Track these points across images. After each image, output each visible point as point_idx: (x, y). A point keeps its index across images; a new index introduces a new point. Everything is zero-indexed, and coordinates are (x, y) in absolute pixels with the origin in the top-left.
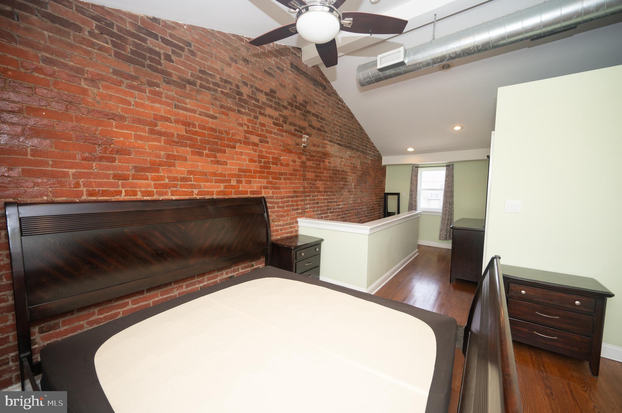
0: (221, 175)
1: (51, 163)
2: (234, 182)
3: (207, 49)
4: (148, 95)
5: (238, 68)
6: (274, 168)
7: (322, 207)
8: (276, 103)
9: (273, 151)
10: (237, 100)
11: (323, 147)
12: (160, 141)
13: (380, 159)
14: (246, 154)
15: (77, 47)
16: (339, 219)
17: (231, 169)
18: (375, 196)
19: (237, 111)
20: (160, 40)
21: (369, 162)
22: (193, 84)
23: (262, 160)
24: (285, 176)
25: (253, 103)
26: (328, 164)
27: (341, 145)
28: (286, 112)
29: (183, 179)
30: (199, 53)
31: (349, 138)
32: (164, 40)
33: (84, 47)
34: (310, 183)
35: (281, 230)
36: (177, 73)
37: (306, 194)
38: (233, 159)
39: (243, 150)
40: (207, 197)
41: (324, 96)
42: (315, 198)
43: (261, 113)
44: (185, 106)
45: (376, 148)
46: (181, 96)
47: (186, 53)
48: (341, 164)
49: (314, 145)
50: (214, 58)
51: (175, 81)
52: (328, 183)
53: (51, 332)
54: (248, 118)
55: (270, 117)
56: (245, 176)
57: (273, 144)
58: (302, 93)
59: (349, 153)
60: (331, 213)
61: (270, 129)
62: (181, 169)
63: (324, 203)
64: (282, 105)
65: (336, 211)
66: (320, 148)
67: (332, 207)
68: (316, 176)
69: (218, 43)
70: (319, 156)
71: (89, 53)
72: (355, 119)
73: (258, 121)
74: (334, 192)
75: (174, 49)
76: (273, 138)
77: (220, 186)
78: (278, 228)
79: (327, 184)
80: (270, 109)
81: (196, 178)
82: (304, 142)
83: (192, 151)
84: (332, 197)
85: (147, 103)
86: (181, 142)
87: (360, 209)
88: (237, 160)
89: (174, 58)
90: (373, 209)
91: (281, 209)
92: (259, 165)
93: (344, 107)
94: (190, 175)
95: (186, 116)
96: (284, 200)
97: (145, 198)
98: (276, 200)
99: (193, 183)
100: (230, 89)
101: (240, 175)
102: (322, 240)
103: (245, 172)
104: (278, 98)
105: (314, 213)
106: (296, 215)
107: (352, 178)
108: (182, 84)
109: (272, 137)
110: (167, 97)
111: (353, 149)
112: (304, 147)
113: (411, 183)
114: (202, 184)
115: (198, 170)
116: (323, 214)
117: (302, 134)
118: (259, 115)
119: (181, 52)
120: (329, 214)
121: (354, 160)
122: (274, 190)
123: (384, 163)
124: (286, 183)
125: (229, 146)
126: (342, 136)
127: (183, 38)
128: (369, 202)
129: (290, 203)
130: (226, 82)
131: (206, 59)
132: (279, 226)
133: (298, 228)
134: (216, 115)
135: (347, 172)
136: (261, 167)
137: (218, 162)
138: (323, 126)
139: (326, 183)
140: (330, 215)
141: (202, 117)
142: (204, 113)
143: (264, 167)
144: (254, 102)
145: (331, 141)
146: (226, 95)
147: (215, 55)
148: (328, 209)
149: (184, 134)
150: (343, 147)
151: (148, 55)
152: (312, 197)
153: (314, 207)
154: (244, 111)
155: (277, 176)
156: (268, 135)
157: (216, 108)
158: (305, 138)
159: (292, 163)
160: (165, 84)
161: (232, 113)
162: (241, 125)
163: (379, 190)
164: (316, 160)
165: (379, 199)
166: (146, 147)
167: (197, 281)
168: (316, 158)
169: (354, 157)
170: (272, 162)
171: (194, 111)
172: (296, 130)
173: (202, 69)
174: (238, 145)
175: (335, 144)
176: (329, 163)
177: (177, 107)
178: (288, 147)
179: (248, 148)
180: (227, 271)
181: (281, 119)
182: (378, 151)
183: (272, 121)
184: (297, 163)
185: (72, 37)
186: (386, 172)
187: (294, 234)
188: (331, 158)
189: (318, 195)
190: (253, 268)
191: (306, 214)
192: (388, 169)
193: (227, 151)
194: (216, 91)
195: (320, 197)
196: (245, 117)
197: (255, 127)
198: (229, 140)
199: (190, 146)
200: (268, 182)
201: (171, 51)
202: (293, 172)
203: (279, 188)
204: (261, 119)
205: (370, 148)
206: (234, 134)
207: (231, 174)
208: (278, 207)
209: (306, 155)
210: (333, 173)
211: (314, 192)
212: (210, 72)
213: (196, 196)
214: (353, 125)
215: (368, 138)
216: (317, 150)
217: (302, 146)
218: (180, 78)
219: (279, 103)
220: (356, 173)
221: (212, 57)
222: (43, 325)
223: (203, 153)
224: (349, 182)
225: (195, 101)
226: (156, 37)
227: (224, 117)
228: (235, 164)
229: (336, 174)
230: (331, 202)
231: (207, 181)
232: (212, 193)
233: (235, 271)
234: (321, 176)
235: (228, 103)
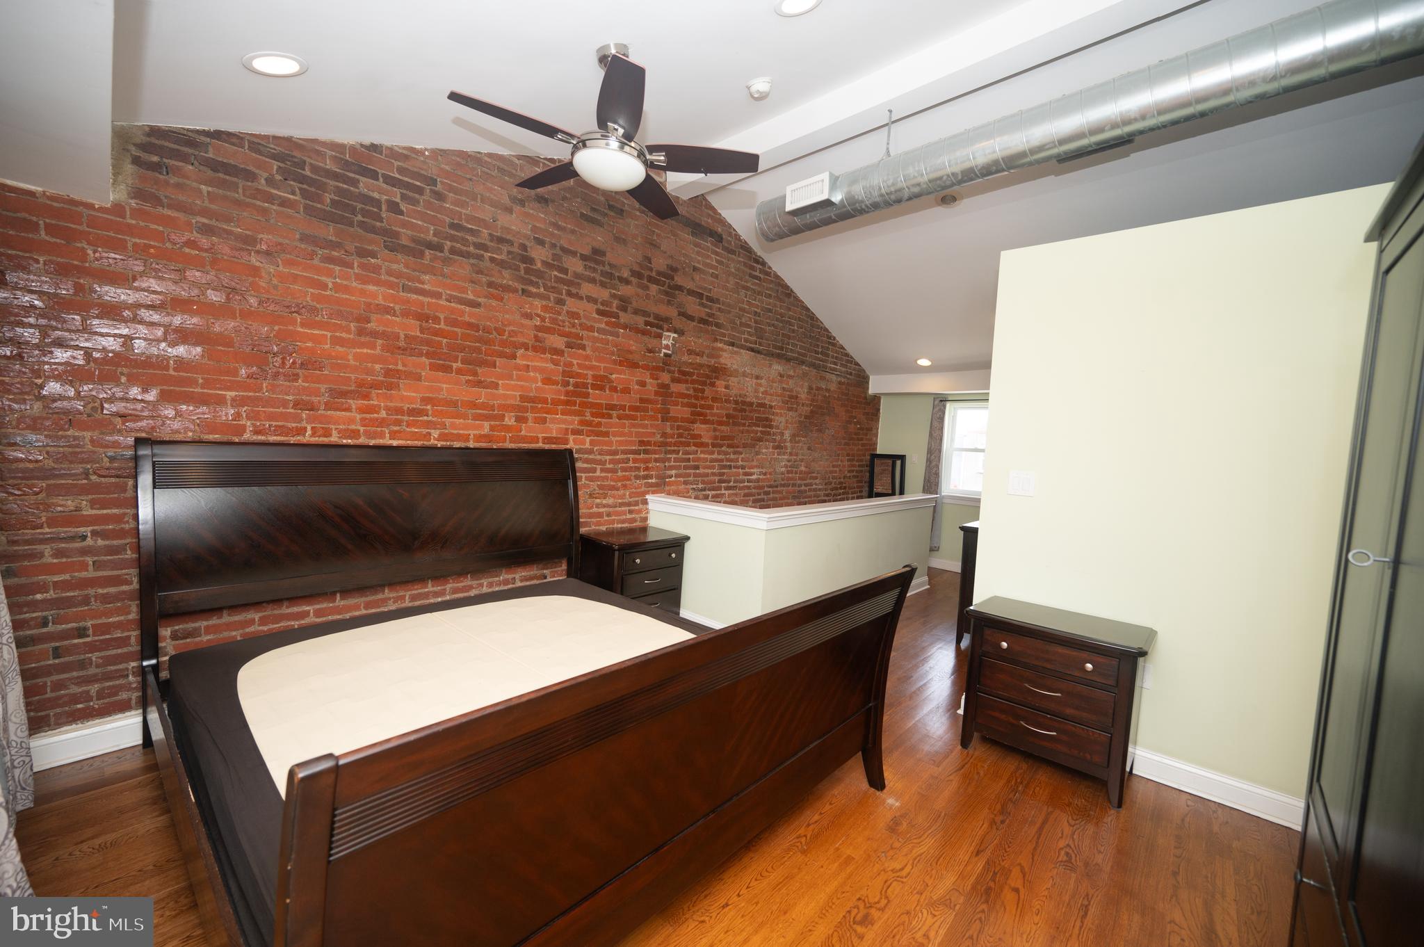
0: (484, 406)
1: (201, 381)
2: (510, 420)
3: (467, 186)
4: (356, 271)
5: (527, 215)
6: (595, 396)
7: (707, 475)
8: (603, 274)
9: (594, 363)
10: (522, 272)
11: (711, 356)
12: (373, 347)
13: (863, 380)
14: (536, 369)
15: (248, 205)
16: (750, 504)
17: (505, 397)
18: (848, 460)
19: (520, 292)
20: (381, 180)
21: (833, 387)
22: (439, 248)
23: (571, 380)
24: (621, 412)
25: (555, 276)
26: (724, 390)
27: (759, 352)
28: (625, 290)
29: (412, 412)
30: (451, 195)
31: (780, 337)
32: (389, 180)
33: (258, 203)
34: (679, 427)
35: (609, 515)
36: (409, 232)
37: (669, 448)
38: (510, 377)
39: (532, 361)
40: (457, 445)
41: (717, 254)
42: (691, 457)
43: (569, 294)
44: (421, 286)
45: (852, 357)
46: (414, 270)
47: (427, 196)
48: (756, 391)
49: (690, 352)
50: (479, 200)
51: (404, 246)
52: (723, 428)
53: (188, 640)
54: (544, 303)
55: (590, 299)
56: (534, 410)
57: (595, 350)
58: (665, 253)
59: (777, 367)
60: (727, 488)
61: (589, 323)
62: (409, 394)
63: (713, 467)
64: (618, 277)
65: (742, 485)
66: (705, 358)
67: (733, 478)
68: (693, 413)
69: (488, 174)
70: (703, 374)
71: (265, 212)
72: (797, 299)
73: (565, 308)
74: (738, 447)
75: (405, 192)
76: (595, 340)
77: (482, 427)
78: (601, 510)
79: (719, 430)
80: (590, 285)
81: (437, 410)
82: (667, 347)
83: (430, 364)
84: (732, 456)
85: (354, 284)
86: (410, 348)
87: (806, 485)
88: (519, 379)
89: (403, 207)
90: (841, 488)
91: (609, 475)
92: (563, 389)
93: (768, 274)
94: (426, 405)
95: (422, 304)
96: (618, 457)
97: (345, 441)
98: (599, 457)
99: (430, 418)
100: (509, 253)
101: (523, 407)
102: (688, 538)
103: (534, 402)
104: (609, 264)
105: (687, 487)
106: (643, 489)
107: (784, 421)
108: (417, 249)
109: (594, 337)
110: (389, 273)
111: (788, 360)
112: (666, 355)
113: (931, 435)
114: (448, 421)
115: (441, 397)
116: (709, 490)
117: (661, 331)
118: (566, 298)
119: (417, 196)
120: (723, 492)
121: (791, 382)
122: (596, 438)
123: (872, 389)
124: (624, 426)
125: (502, 355)
126: (760, 333)
127: (423, 172)
128: (831, 472)
129: (631, 464)
130: (501, 240)
131: (463, 204)
132: (604, 506)
133: (647, 513)
134: (480, 300)
135: (771, 407)
136: (567, 393)
137: (479, 384)
138: (714, 314)
139: (719, 427)
140: (726, 492)
141: (453, 305)
142: (455, 297)
143: (574, 394)
144: (556, 273)
145: (732, 344)
146: (502, 264)
147: (482, 195)
148: (720, 481)
149: (418, 334)
150: (762, 356)
151: (359, 206)
152: (682, 454)
153: (689, 475)
154: (535, 290)
155: (604, 411)
156: (585, 333)
157: (479, 289)
158: (668, 339)
159: (636, 387)
160: (386, 251)
161: (511, 295)
162: (528, 316)
163: (860, 447)
164: (693, 382)
165: (859, 466)
166: (350, 357)
167: (431, 592)
168: (695, 377)
169: (790, 377)
170: (592, 384)
171: (438, 295)
172: (647, 323)
173: (455, 222)
174: (520, 352)
175: (742, 350)
176: (727, 387)
177: (405, 288)
178: (630, 357)
179: (541, 358)
180: (490, 580)
181: (615, 303)
182: (857, 364)
183: (596, 307)
184: (649, 387)
185: (240, 191)
186: (879, 410)
187: (638, 524)
188: (732, 378)
189: (697, 451)
190: (545, 581)
191: (667, 488)
192: (883, 402)
193: (498, 364)
194: (480, 257)
195: (702, 456)
196: (537, 303)
197: (556, 319)
198: (504, 343)
199: (428, 355)
200: (582, 423)
201: (399, 196)
202: (638, 404)
203: (606, 434)
204: (572, 305)
205: (836, 358)
206: (512, 334)
207: (504, 405)
208: (602, 470)
209: (669, 371)
210: (735, 409)
211: (688, 445)
212: (470, 226)
213: (436, 442)
214: (789, 309)
215: (830, 337)
216: (698, 361)
217: (662, 355)
218: (414, 240)
219: (611, 273)
220: (796, 408)
221: (475, 199)
222: (177, 628)
223: (451, 367)
224: (778, 427)
225: (441, 278)
226: (374, 175)
227: (494, 303)
228: (514, 388)
229: (745, 411)
230: (730, 467)
231: (458, 416)
232: (467, 438)
233: (506, 582)
234: (707, 413)
235: (504, 278)
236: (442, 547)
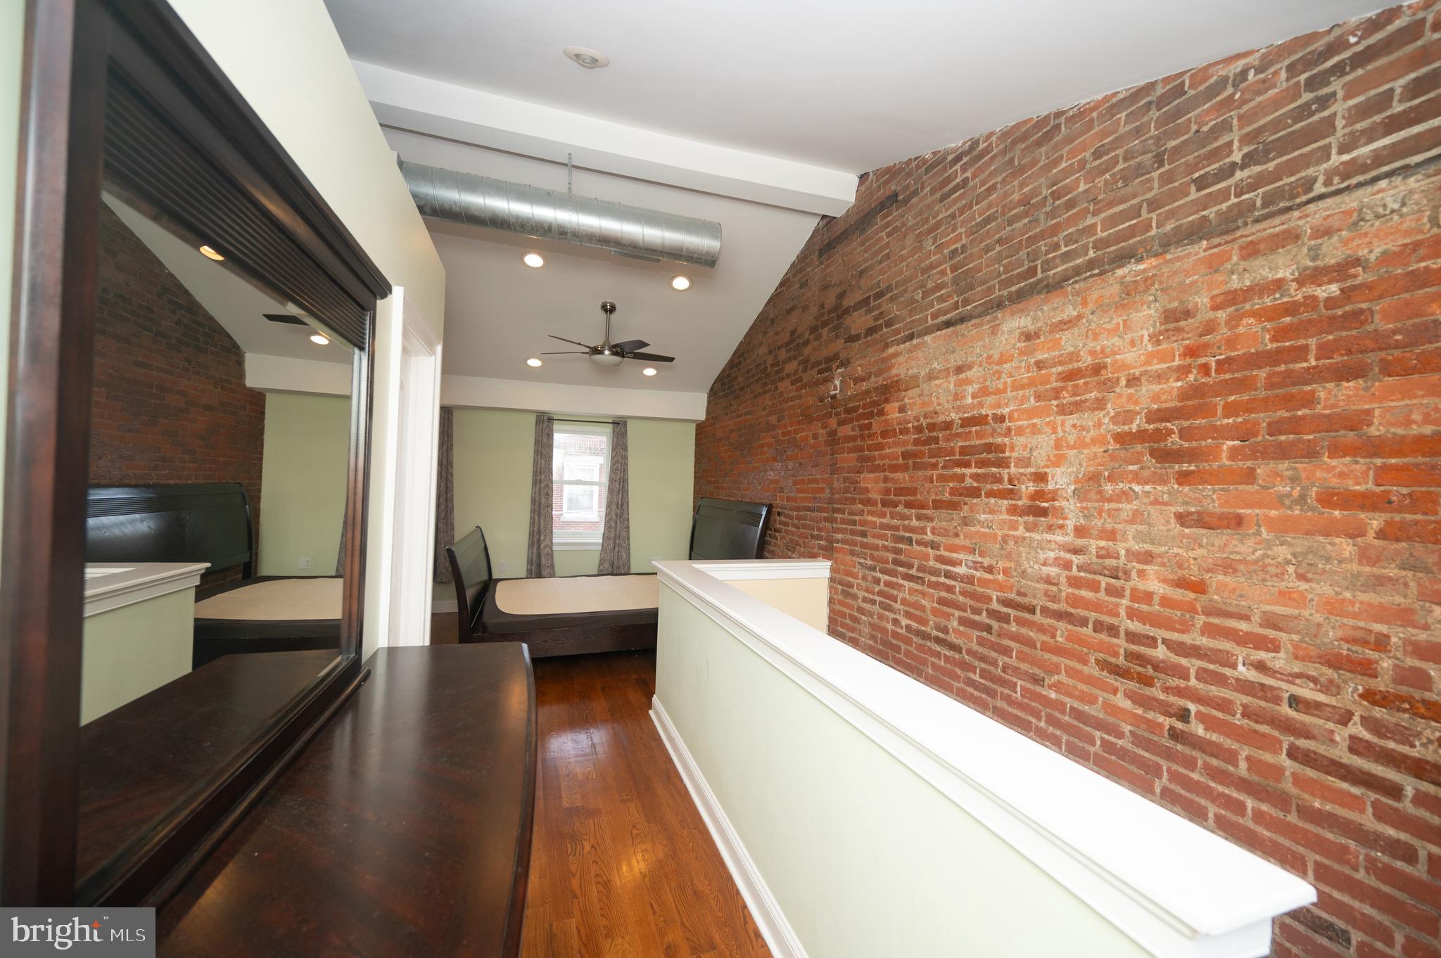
7: (876, 548)
26: (898, 415)
34: (845, 480)
42: (857, 518)
43: (779, 380)
49: (855, 381)
52: (895, 475)
54: (771, 394)
55: (787, 376)
58: (837, 284)
61: (786, 397)
63: (884, 537)
65: (933, 579)
66: (873, 379)
70: (868, 403)
73: (779, 391)
74: (923, 507)
76: (791, 408)
79: (892, 479)
81: (740, 481)
82: (836, 387)
84: (915, 523)
86: (736, 447)
91: (796, 530)
96: (802, 513)
98: (791, 513)
105: (854, 559)
106: (816, 550)
112: (834, 397)
116: (879, 571)
117: (830, 373)
118: (778, 384)
125: (756, 440)
129: (808, 522)
130: (758, 366)
134: (752, 409)
139: (892, 475)
140: (907, 584)
142: (746, 412)
144: (775, 368)
145: (913, 337)
149: (738, 439)
152: (847, 514)
153: (855, 544)
158: (837, 378)
164: (859, 418)
168: (861, 411)
171: (742, 415)
172: (818, 373)
175: (927, 337)
176: (902, 409)
177: (737, 416)
178: (809, 412)
179: (769, 435)
181: (802, 367)
183: (790, 380)
184: (822, 438)
188: (909, 392)
191: (833, 555)
195: (869, 518)
197: (775, 403)
198: (757, 432)
208: (791, 525)
210: (916, 442)
224: (1026, 462)
225: (743, 404)
227: (755, 408)
229: (936, 440)
230: (910, 541)
234: (875, 456)
235: (758, 389)
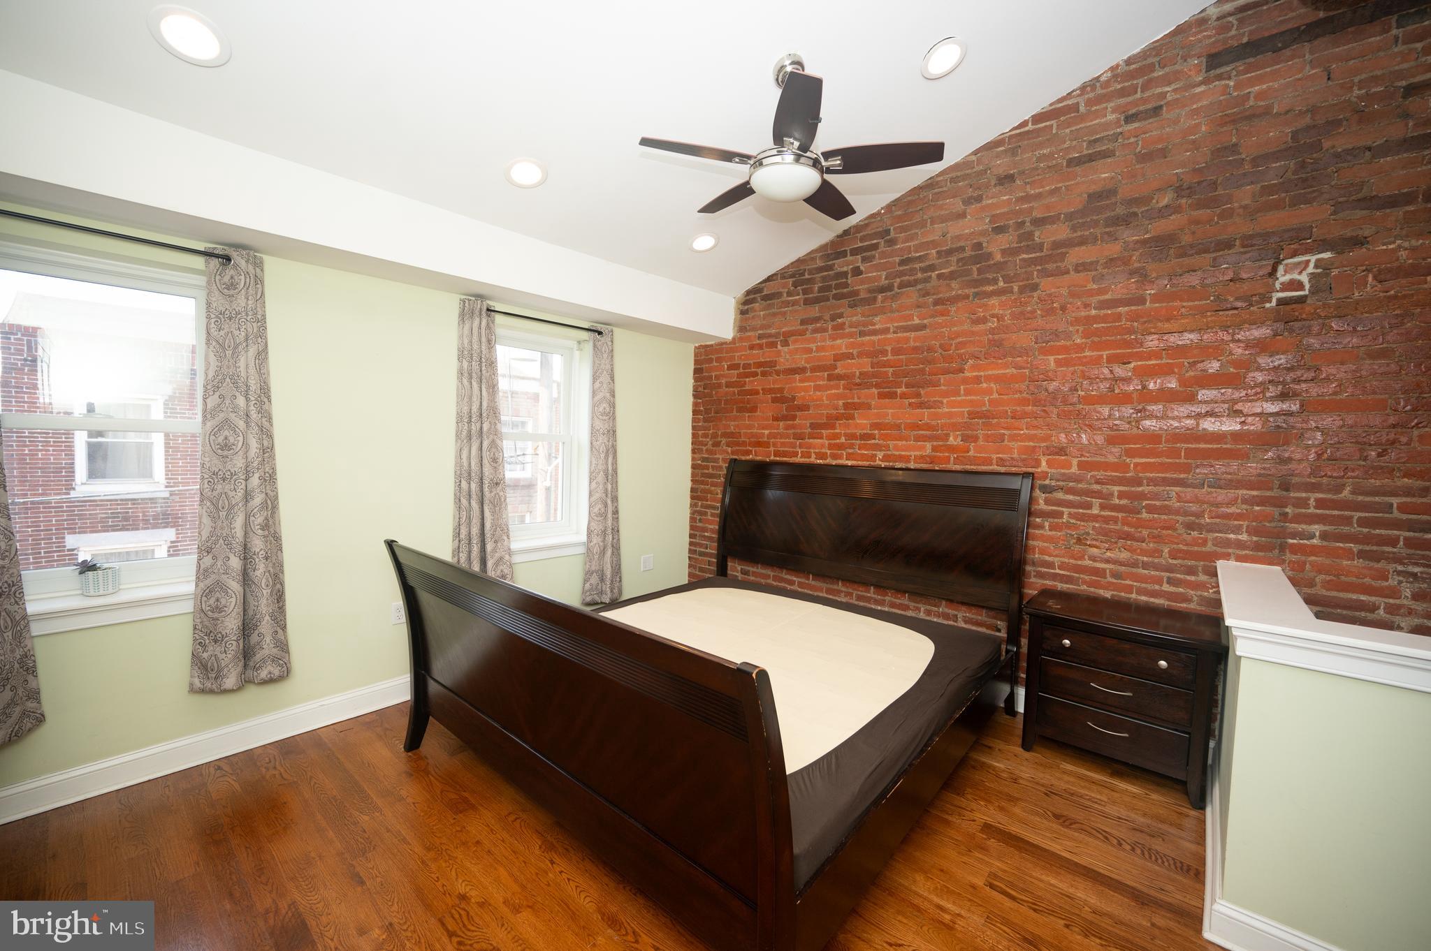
0: (928, 427)
3: (916, 219)
4: (829, 332)
5: (984, 207)
8: (1111, 221)
10: (975, 274)
12: (838, 388)
14: (989, 379)
15: (778, 314)
17: (950, 415)
19: (972, 297)
20: (848, 255)
22: (890, 288)
25: (1022, 260)
28: (1163, 226)
29: (863, 437)
30: (903, 235)
32: (855, 252)
33: (782, 310)
36: (866, 286)
37: (1297, 480)
38: (957, 393)
39: (984, 370)
40: (898, 465)
43: (1045, 273)
44: (873, 327)
46: (869, 316)
47: (882, 248)
50: (929, 224)
51: (863, 299)
53: (746, 576)
54: (1004, 298)
55: (1085, 267)
56: (987, 426)
57: (1089, 335)
61: (1077, 302)
62: (862, 422)
64: (1146, 212)
69: (939, 193)
71: (785, 314)
73: (1037, 294)
75: (866, 254)
76: (1092, 320)
77: (923, 448)
80: (1084, 247)
81: (882, 434)
82: (1295, 285)
83: (879, 393)
85: (828, 343)
86: (864, 382)
88: (967, 393)
89: (864, 267)
91: (1120, 515)
94: (874, 430)
95: (874, 343)
99: (877, 441)
100: (959, 260)
101: (973, 424)
103: (987, 417)
104: (1126, 202)
106: (1210, 548)
108: (872, 297)
110: (851, 326)
112: (1289, 301)
114: (891, 443)
115: (887, 421)
117: (1271, 261)
118: (1039, 280)
119: (874, 252)
125: (946, 372)
127: (879, 230)
130: (950, 252)
131: (913, 237)
134: (925, 321)
136: (1037, 402)
137: (921, 405)
141: (899, 335)
142: (902, 327)
144: (1024, 256)
146: (952, 276)
147: (932, 218)
149: (870, 369)
151: (834, 283)
152: (1356, 493)
153: (1388, 542)
154: (991, 288)
157: (924, 310)
158: (1298, 269)
160: (850, 309)
161: (960, 304)
162: (979, 321)
166: (825, 398)
171: (886, 331)
173: (904, 257)
174: (970, 364)
177: (862, 334)
179: (999, 364)
181: (1139, 253)
183: (1094, 274)
185: (775, 306)
193: (942, 382)
194: (928, 279)
196: (994, 301)
198: (950, 359)
199: (877, 386)
201: (860, 260)
204: (1048, 287)
206: (960, 345)
207: (950, 424)
208: (1101, 507)
212: (918, 255)
213: (880, 463)
217: (1274, 303)
218: (870, 291)
219: (1130, 213)
221: (925, 226)
222: (742, 567)
223: (895, 393)
225: (889, 314)
226: (844, 254)
227: (940, 320)
228: (960, 404)
231: (901, 439)
232: (907, 459)
233: (946, 616)
235: (953, 289)
236: (863, 556)
